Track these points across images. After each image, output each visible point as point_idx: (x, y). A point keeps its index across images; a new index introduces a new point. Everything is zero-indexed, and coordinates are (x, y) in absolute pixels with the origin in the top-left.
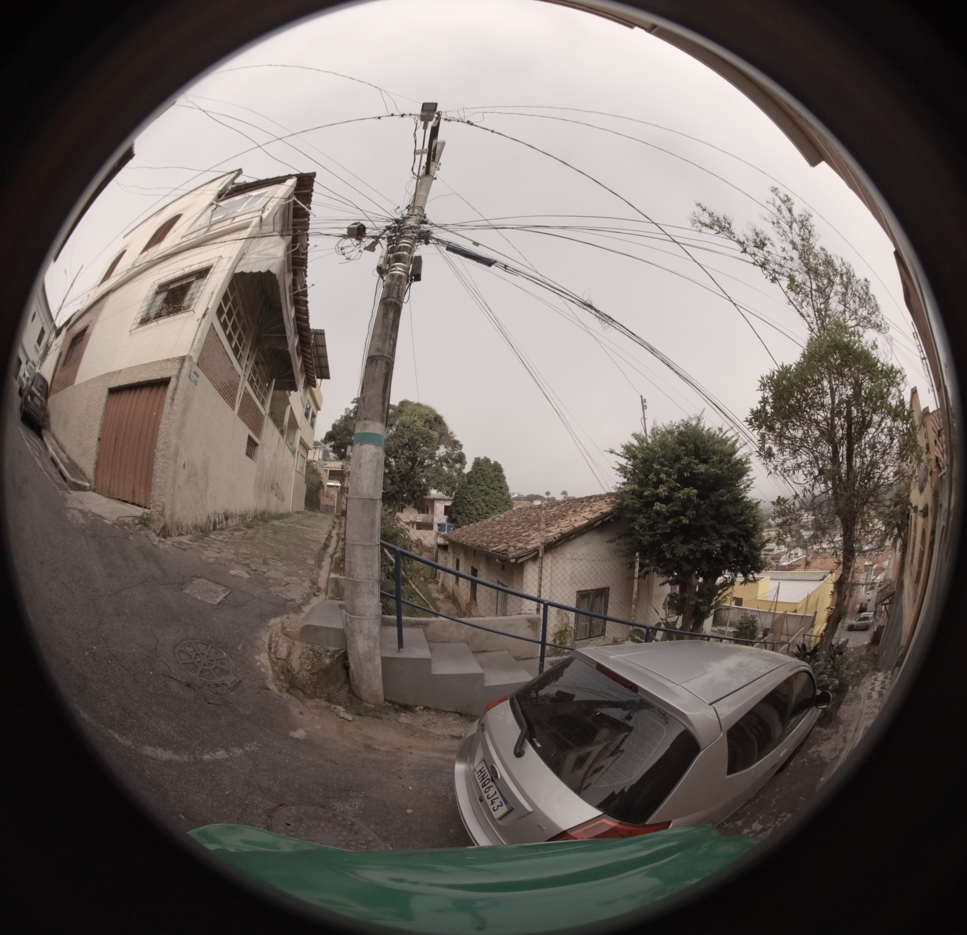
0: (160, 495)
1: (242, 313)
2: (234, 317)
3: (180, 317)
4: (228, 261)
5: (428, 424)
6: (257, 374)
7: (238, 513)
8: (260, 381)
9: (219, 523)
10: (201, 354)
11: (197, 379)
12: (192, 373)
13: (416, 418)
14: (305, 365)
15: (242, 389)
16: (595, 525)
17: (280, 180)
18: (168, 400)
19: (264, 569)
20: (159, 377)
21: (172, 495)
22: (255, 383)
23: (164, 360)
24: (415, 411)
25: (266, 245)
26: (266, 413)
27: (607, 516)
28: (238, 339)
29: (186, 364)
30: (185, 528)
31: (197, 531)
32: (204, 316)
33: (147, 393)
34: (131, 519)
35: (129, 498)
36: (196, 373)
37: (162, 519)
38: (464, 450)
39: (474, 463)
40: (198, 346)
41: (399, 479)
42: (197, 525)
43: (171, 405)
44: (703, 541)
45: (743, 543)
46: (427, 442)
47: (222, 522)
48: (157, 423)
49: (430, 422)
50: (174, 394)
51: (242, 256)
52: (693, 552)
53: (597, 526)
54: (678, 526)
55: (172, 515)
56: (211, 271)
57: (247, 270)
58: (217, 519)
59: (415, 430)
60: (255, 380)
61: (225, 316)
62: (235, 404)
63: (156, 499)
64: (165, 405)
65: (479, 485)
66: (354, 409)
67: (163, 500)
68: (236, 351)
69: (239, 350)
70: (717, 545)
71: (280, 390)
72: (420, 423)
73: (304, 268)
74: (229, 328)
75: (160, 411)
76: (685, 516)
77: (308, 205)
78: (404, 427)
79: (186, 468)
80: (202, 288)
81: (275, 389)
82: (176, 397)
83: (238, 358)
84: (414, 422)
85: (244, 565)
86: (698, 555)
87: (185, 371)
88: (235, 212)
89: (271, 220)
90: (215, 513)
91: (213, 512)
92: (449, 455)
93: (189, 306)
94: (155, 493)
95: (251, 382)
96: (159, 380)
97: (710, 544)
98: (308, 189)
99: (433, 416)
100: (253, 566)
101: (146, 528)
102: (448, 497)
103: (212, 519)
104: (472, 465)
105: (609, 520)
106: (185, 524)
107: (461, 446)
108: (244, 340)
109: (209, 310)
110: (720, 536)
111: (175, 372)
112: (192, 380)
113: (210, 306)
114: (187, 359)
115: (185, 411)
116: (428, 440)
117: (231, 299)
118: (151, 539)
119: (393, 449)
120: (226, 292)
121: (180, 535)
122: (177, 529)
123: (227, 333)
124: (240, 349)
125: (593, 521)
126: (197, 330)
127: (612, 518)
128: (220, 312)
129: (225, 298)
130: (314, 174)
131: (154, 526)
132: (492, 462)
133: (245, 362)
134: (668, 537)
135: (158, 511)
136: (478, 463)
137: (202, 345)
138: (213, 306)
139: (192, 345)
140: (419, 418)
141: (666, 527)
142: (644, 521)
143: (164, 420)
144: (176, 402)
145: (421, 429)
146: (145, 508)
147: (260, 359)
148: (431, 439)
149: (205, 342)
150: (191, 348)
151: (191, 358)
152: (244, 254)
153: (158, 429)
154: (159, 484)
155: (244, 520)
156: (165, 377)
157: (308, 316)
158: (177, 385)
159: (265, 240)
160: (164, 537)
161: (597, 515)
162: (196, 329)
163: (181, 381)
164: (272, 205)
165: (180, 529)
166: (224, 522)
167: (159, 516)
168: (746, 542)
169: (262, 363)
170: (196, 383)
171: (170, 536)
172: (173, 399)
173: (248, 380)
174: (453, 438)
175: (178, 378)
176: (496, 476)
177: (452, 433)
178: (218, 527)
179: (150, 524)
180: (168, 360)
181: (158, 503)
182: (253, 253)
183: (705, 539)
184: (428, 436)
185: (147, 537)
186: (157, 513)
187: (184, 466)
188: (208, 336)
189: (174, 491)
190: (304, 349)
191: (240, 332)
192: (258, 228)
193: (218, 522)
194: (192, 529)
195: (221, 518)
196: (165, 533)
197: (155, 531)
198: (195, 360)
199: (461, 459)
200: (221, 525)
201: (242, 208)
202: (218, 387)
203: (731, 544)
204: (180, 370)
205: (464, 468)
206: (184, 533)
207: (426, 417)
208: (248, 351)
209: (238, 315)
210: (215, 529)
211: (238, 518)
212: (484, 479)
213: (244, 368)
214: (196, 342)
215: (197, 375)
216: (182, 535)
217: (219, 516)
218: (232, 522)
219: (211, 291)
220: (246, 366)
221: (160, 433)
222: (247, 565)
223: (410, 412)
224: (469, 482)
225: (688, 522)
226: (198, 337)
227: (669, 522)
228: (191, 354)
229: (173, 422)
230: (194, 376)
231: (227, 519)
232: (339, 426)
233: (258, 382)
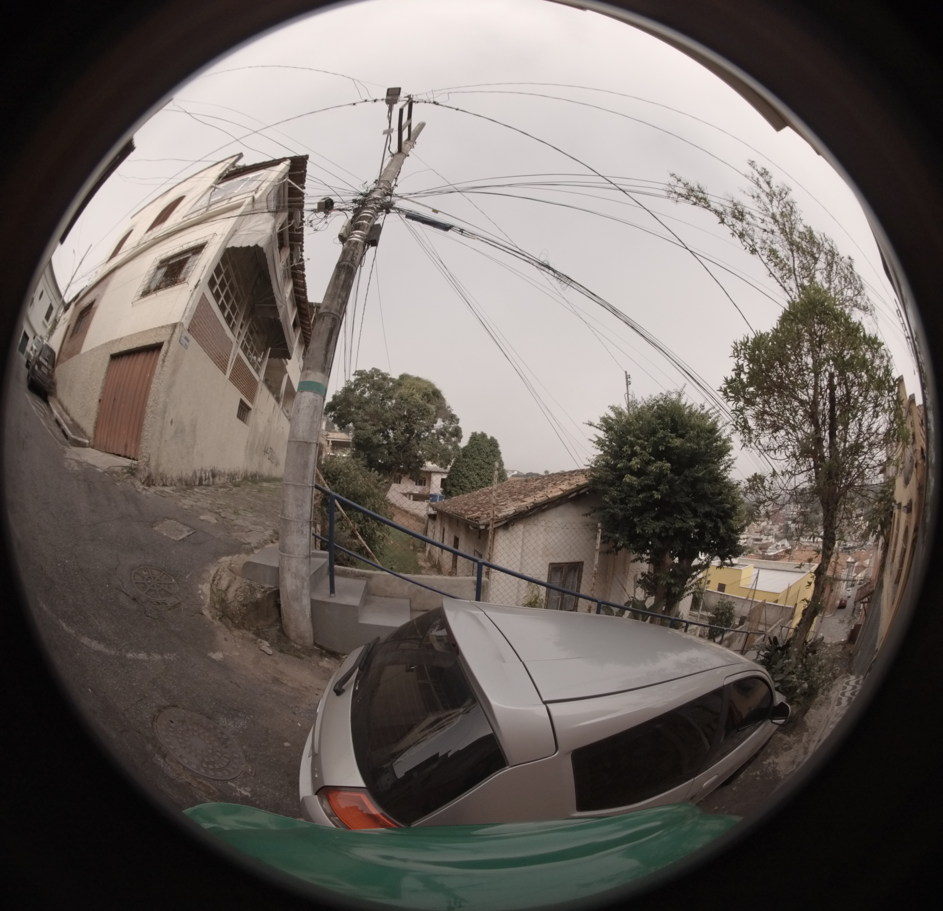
0: (147, 447)
1: (235, 284)
2: (227, 288)
3: (177, 288)
4: (221, 238)
5: (426, 397)
6: (252, 342)
7: (227, 472)
8: (255, 349)
9: (206, 479)
10: (192, 320)
11: (187, 344)
12: (183, 338)
13: (414, 391)
14: (304, 337)
15: (234, 355)
16: (570, 497)
17: (275, 163)
18: (160, 362)
19: (233, 517)
20: (154, 343)
21: (159, 448)
22: (249, 351)
23: (159, 327)
24: (413, 384)
25: (257, 222)
26: (260, 379)
27: (583, 488)
28: (231, 308)
29: (177, 330)
30: (170, 479)
31: (182, 484)
32: (196, 286)
33: (144, 357)
34: (120, 468)
35: (121, 451)
36: (186, 338)
37: (147, 468)
38: (460, 425)
39: (471, 438)
40: (189, 314)
41: (396, 450)
42: (182, 478)
43: (162, 367)
44: (677, 518)
45: (720, 524)
46: (423, 414)
47: (209, 479)
48: (150, 382)
49: (428, 395)
50: (165, 357)
51: (234, 232)
52: (667, 530)
53: (572, 499)
54: (650, 501)
55: (158, 466)
56: (206, 246)
57: (237, 245)
58: (203, 476)
59: (412, 403)
60: (249, 348)
61: (217, 287)
62: (226, 368)
63: (143, 451)
64: (157, 367)
65: (474, 459)
66: (355, 381)
67: (149, 451)
68: (228, 319)
69: (232, 319)
70: (691, 523)
71: (275, 357)
72: (418, 397)
73: (301, 243)
74: (222, 298)
75: (152, 373)
76: (657, 490)
77: (302, 185)
78: (402, 399)
79: (173, 424)
80: (196, 262)
81: (270, 357)
82: (166, 360)
83: (231, 326)
84: (412, 395)
85: (216, 513)
86: (671, 533)
87: (176, 336)
88: (232, 193)
89: (264, 198)
90: (202, 470)
91: (199, 468)
92: (445, 428)
93: (184, 279)
94: (143, 445)
95: (245, 350)
96: (153, 345)
97: (684, 522)
98: (300, 170)
99: (431, 390)
100: (223, 515)
101: (132, 477)
102: (442, 470)
103: (198, 474)
104: (468, 439)
105: (585, 493)
106: (170, 476)
107: (458, 420)
108: (238, 310)
109: (201, 281)
110: (695, 514)
111: (168, 338)
112: (182, 344)
113: (202, 278)
114: (178, 325)
115: (174, 372)
116: (424, 413)
117: (224, 271)
118: (136, 486)
119: (390, 421)
120: (218, 265)
121: (164, 485)
122: (162, 479)
123: (220, 303)
124: (233, 317)
125: (567, 493)
126: (190, 300)
127: (588, 491)
128: (212, 283)
129: (218, 270)
130: (307, 157)
131: (140, 476)
132: (489, 438)
133: (238, 329)
134: (640, 511)
135: (144, 461)
136: (474, 437)
137: (193, 313)
138: (205, 278)
139: (184, 313)
140: (417, 391)
141: (637, 501)
142: (615, 493)
143: (155, 380)
144: (166, 363)
145: (418, 402)
146: (134, 459)
147: (255, 328)
148: (428, 412)
149: (196, 310)
150: (183, 316)
151: (181, 324)
152: (236, 231)
153: (150, 388)
154: (147, 437)
155: (233, 479)
156: (158, 342)
157: (305, 289)
158: (168, 348)
159: (256, 218)
160: (149, 486)
161: (573, 487)
162: (188, 299)
163: (172, 345)
164: (265, 185)
165: (164, 480)
166: (211, 479)
167: (145, 466)
168: (724, 523)
169: (257, 332)
170: (186, 347)
171: (154, 485)
172: (164, 361)
173: (241, 347)
174: (450, 411)
175: (169, 342)
176: (491, 451)
177: (449, 407)
178: (204, 483)
179: (136, 474)
180: (163, 327)
181: (144, 455)
182: (244, 230)
183: (678, 516)
184: (425, 409)
185: (133, 484)
186: (144, 463)
187: (172, 422)
188: (200, 304)
189: (160, 444)
190: (303, 321)
191: (233, 302)
192: (250, 206)
193: (204, 478)
194: (176, 481)
195: (207, 474)
196: (149, 481)
197: (140, 480)
198: (186, 326)
199: (457, 433)
200: (207, 481)
201: (238, 190)
202: (209, 352)
203: (707, 524)
204: (172, 334)
205: (460, 441)
206: (168, 484)
207: (424, 391)
208: (241, 320)
209: (231, 286)
210: (200, 484)
211: (227, 477)
212: (480, 454)
213: (237, 335)
214: (188, 310)
215: (188, 340)
216: (166, 485)
217: (205, 473)
218: (220, 480)
219: (204, 265)
220: (239, 334)
221: (151, 391)
222: (219, 514)
223: (408, 385)
224: (465, 456)
225: (660, 497)
226: (190, 306)
227: (641, 496)
228: (183, 321)
229: (162, 381)
230: (185, 341)
231: (214, 476)
232: (339, 397)
233: (252, 350)
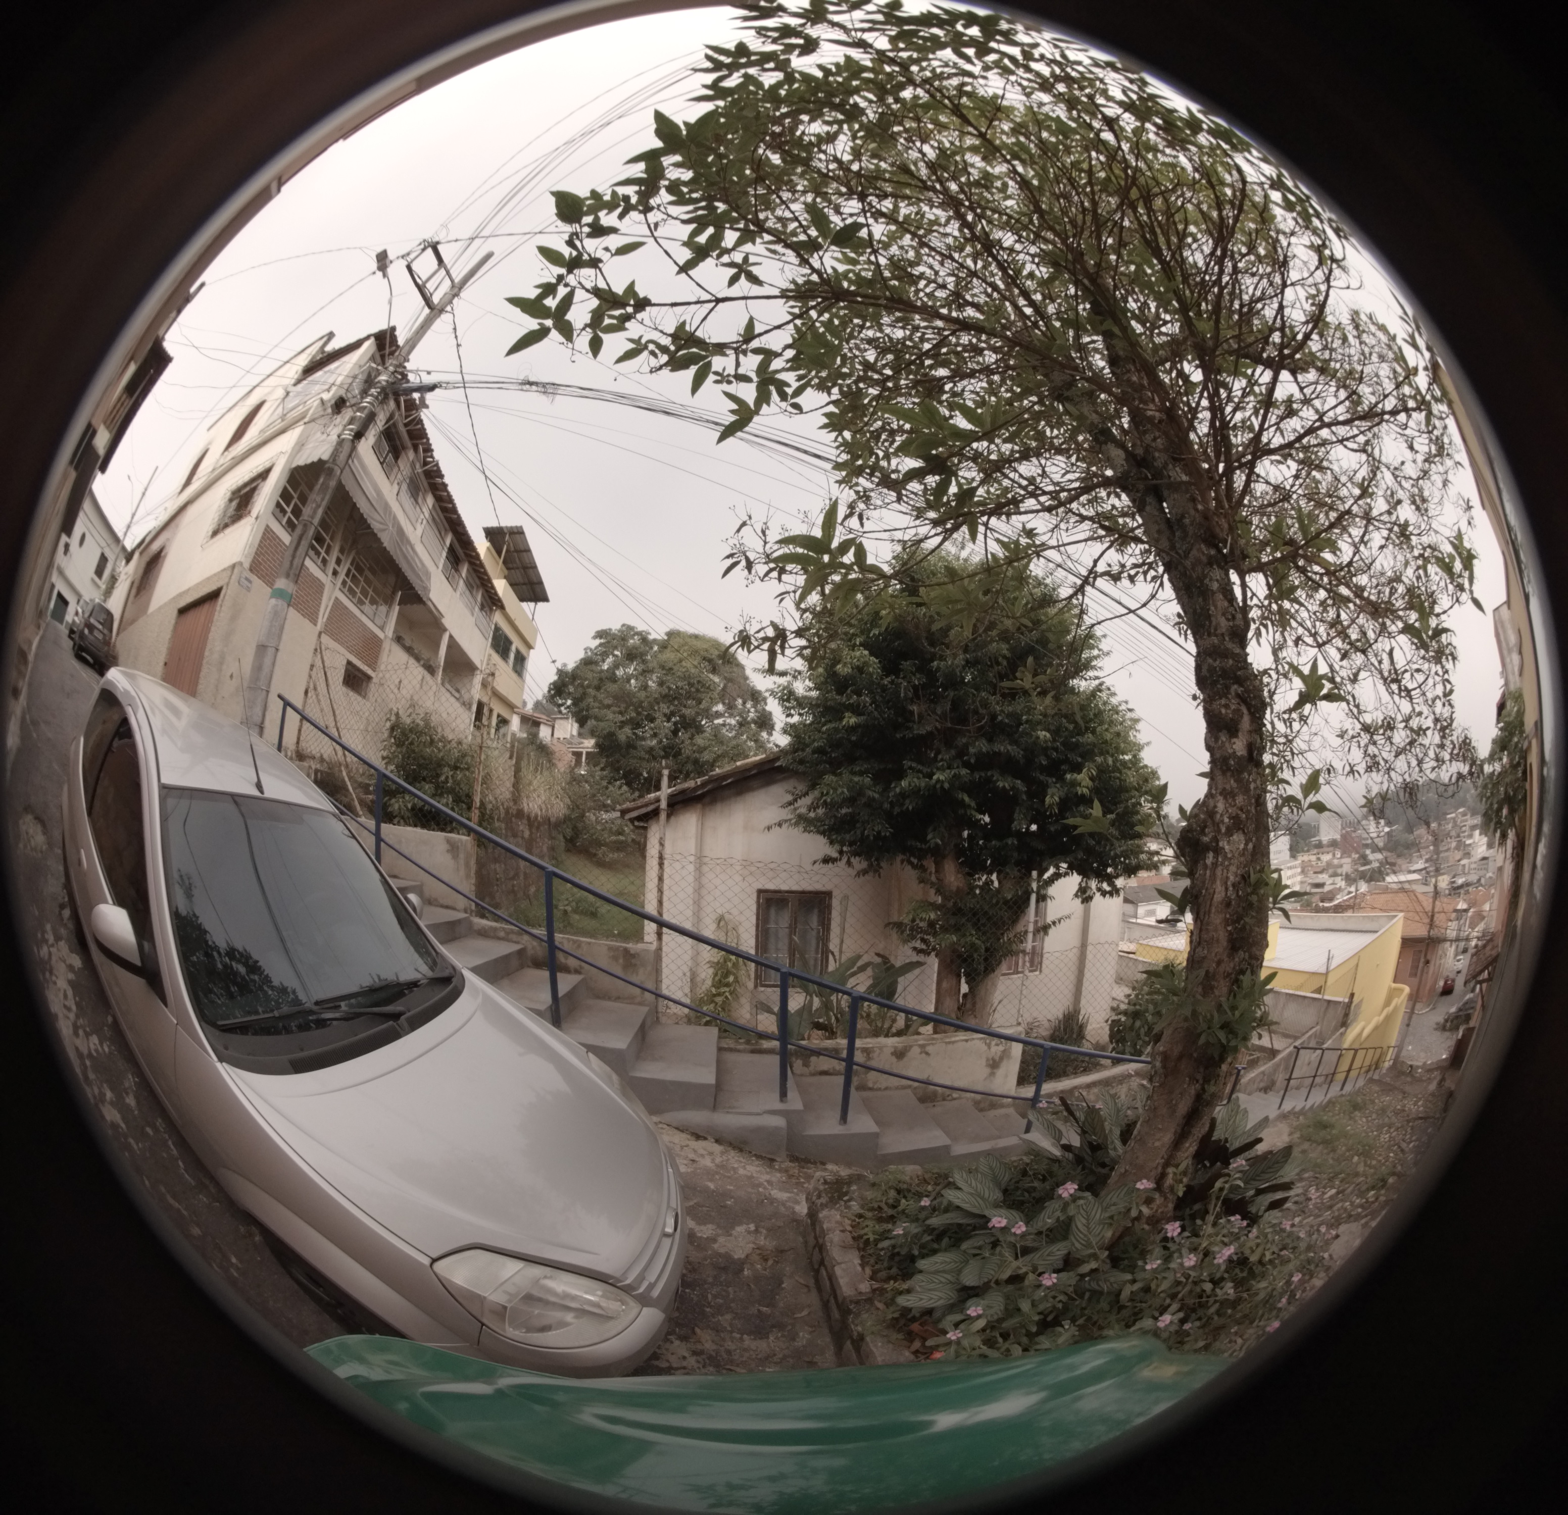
3: (243, 522)
4: (286, 457)
5: (707, 664)
6: (362, 583)
8: (370, 594)
10: (254, 556)
11: (247, 583)
12: (243, 579)
13: (686, 655)
15: (329, 601)
18: (217, 610)
22: (359, 595)
23: (220, 571)
24: (687, 645)
26: (386, 638)
29: (238, 571)
32: (257, 518)
36: (249, 581)
40: (251, 549)
43: (219, 616)
49: (710, 661)
50: (223, 603)
51: (298, 449)
59: (679, 674)
60: (358, 591)
61: (288, 515)
62: (316, 617)
64: (215, 616)
66: (597, 648)
72: (691, 663)
75: (211, 623)
79: (234, 679)
80: (263, 490)
82: (224, 607)
84: (681, 660)
87: (236, 579)
93: (250, 511)
95: (350, 594)
96: (213, 592)
99: (716, 653)
107: (764, 700)
109: (262, 512)
111: (227, 582)
112: (242, 585)
113: (262, 508)
114: (238, 565)
115: (234, 618)
126: (252, 534)
128: (279, 512)
129: (285, 496)
130: (392, 329)
133: (332, 566)
137: (255, 548)
138: (266, 507)
139: (244, 550)
140: (690, 655)
143: (213, 629)
144: (222, 612)
145: (690, 672)
149: (259, 545)
150: (245, 554)
151: (240, 563)
152: (303, 445)
153: (208, 637)
156: (217, 588)
158: (226, 595)
162: (249, 534)
163: (230, 590)
164: (340, 379)
170: (248, 589)
172: (221, 608)
173: (342, 590)
175: (228, 586)
180: (223, 570)
182: (308, 444)
184: (702, 683)
187: (231, 676)
188: (263, 538)
189: (215, 700)
198: (247, 565)
204: (231, 577)
207: (704, 654)
213: (331, 574)
214: (249, 546)
219: (266, 492)
220: (335, 571)
223: (678, 647)
226: (251, 541)
228: (242, 560)
233: (365, 593)
